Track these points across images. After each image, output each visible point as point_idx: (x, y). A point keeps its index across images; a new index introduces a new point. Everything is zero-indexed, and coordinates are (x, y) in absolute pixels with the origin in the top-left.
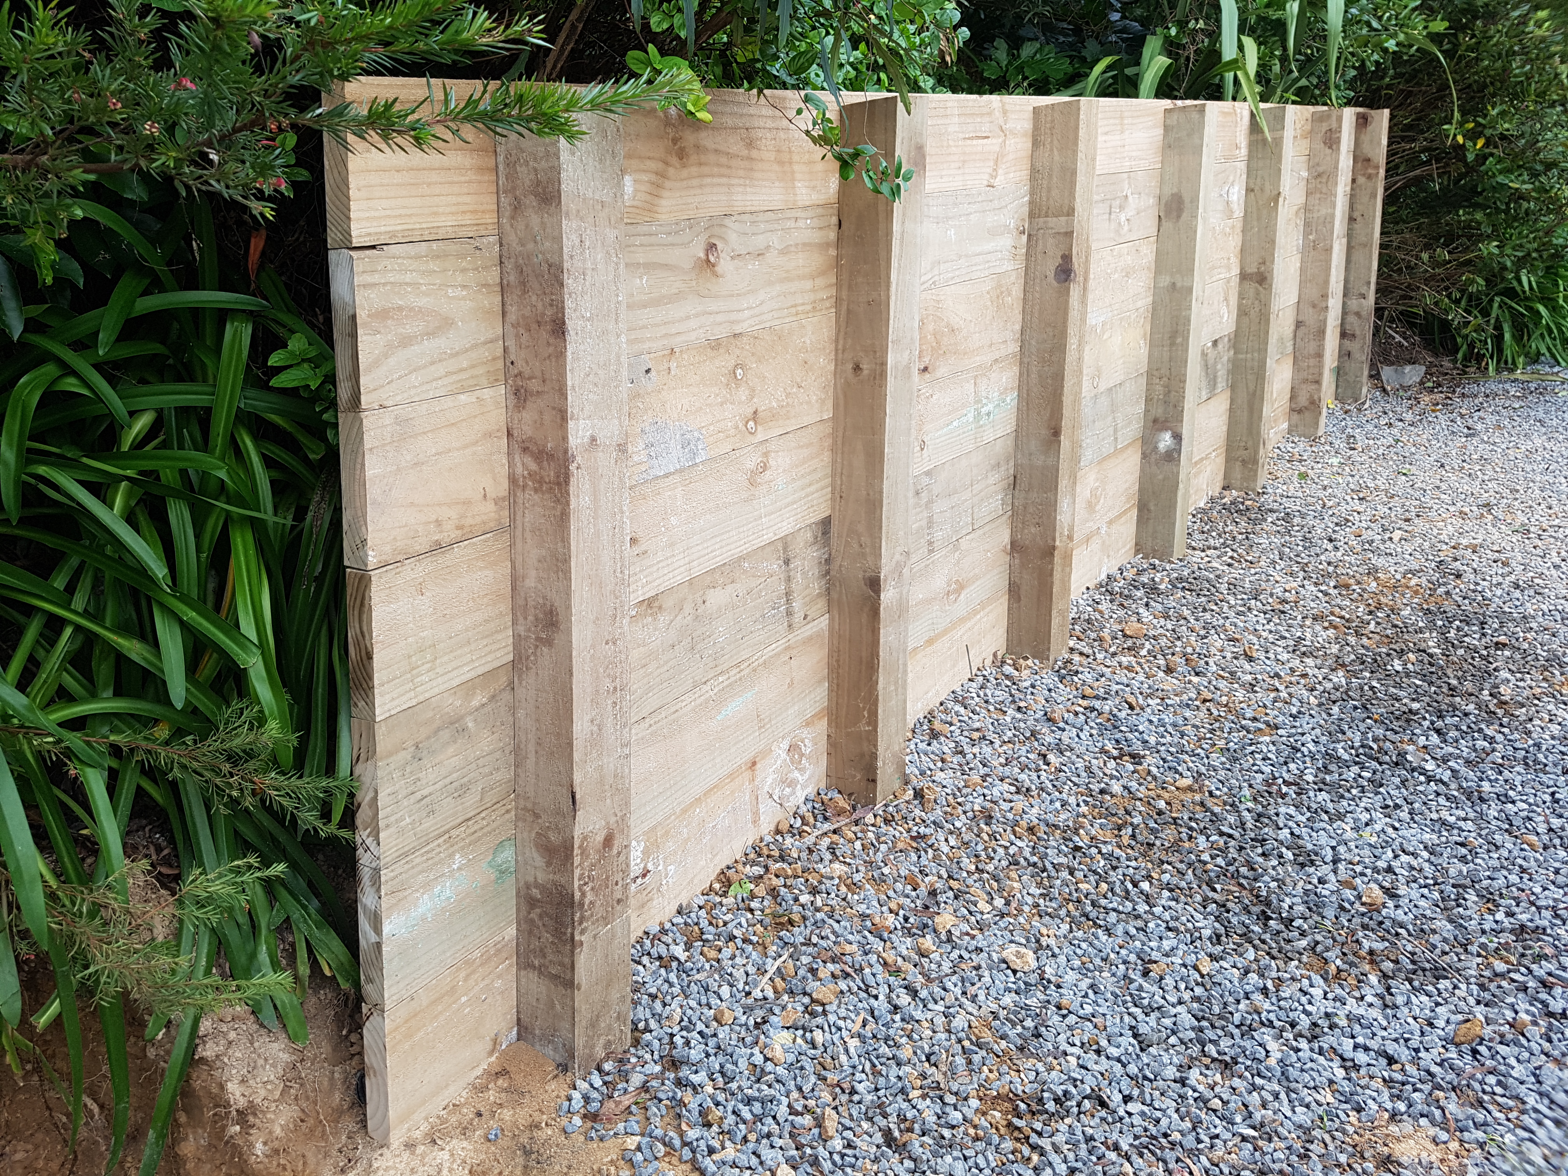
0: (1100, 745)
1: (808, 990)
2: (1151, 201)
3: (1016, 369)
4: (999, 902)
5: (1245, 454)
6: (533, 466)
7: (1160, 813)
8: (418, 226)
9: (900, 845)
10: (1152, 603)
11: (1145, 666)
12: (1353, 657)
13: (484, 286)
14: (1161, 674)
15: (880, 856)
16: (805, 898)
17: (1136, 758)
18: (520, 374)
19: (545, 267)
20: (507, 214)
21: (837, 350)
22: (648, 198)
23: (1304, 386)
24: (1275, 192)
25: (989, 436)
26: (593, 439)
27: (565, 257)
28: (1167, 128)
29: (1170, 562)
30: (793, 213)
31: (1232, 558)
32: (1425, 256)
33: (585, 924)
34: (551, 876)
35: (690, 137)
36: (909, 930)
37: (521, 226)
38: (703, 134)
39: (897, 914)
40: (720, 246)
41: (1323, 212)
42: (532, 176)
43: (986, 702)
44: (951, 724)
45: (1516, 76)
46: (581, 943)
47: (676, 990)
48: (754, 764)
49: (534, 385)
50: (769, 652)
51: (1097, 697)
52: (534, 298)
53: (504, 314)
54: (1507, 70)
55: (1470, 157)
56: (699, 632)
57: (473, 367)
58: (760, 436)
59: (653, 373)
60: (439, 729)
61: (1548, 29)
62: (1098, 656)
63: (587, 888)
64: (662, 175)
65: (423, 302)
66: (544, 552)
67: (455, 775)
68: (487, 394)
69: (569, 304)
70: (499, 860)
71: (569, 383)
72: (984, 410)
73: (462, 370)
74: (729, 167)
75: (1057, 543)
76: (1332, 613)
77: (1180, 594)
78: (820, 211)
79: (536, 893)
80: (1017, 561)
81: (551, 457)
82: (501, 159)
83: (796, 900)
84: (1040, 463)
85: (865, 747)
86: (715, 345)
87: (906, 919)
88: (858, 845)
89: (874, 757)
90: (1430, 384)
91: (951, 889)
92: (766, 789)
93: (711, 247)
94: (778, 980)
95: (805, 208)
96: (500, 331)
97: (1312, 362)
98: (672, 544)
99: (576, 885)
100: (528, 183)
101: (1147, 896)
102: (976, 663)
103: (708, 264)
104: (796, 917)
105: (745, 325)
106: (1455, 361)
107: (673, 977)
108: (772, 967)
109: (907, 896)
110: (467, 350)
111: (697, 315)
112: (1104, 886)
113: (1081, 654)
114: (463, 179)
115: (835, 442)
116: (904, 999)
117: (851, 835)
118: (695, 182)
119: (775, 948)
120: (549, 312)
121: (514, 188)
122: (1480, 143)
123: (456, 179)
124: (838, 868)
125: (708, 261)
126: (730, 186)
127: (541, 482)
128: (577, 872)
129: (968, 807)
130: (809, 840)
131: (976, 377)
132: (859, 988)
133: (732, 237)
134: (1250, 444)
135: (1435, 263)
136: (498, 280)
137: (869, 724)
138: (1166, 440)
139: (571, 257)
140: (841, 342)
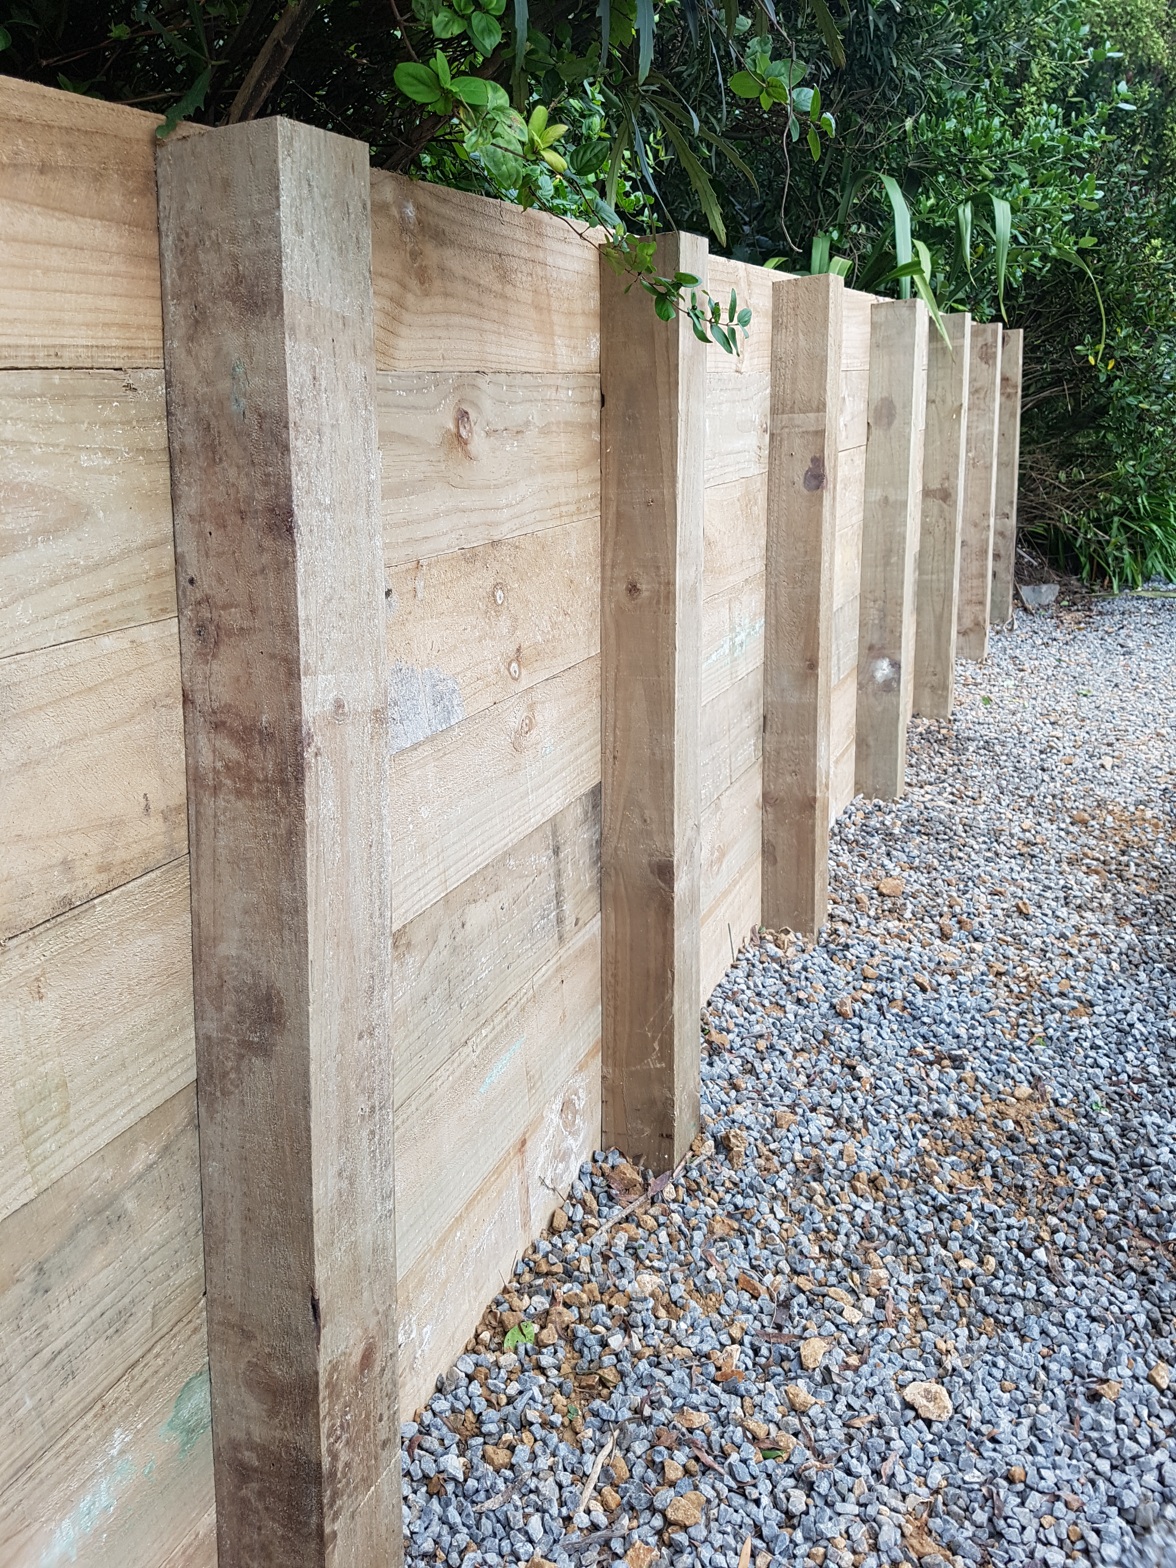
0: (907, 1044)
1: (658, 1505)
2: (863, 406)
3: (763, 590)
4: (869, 1304)
5: (934, 680)
6: (234, 753)
7: (1012, 1138)
8: (25, 341)
9: (719, 1230)
10: (894, 852)
11: (916, 931)
12: (1133, 908)
13: (142, 451)
14: (938, 942)
15: (697, 1252)
16: (616, 1341)
17: (958, 1062)
18: (207, 599)
19: (252, 419)
20: (181, 332)
21: (603, 566)
22: (382, 334)
23: (968, 608)
24: (957, 404)
25: (742, 671)
26: (339, 705)
27: (291, 402)
28: (874, 325)
29: (897, 803)
30: (551, 380)
31: (952, 794)
32: (1062, 476)
33: (339, 1503)
34: (278, 1434)
35: (432, 254)
36: (764, 1368)
37: (205, 350)
38: (449, 252)
39: (741, 1344)
40: (473, 415)
41: (982, 428)
42: (228, 268)
43: (759, 994)
44: (729, 1031)
45: (1139, 300)
46: (334, 1534)
47: (462, 1538)
48: (524, 1143)
49: (234, 618)
50: (539, 979)
51: (880, 978)
52: (232, 472)
53: (174, 500)
54: (1130, 294)
55: (1103, 378)
56: (457, 971)
57: (123, 588)
58: (524, 683)
59: (394, 596)
60: (77, 1228)
61: (1162, 257)
62: (861, 922)
63: (339, 1446)
64: (399, 303)
65: (35, 475)
66: (254, 897)
67: (108, 1300)
68: (148, 634)
69: (298, 481)
70: (185, 1413)
71: (301, 614)
72: (738, 640)
73: (105, 594)
74: (481, 305)
75: (818, 794)
76: (1085, 855)
77: (918, 840)
78: (581, 380)
79: (250, 1458)
80: (771, 817)
81: (268, 737)
82: (169, 241)
83: (604, 1344)
84: (794, 701)
85: (657, 1091)
86: (470, 556)
87: (756, 1351)
88: (663, 1236)
89: (670, 1103)
90: (1065, 603)
91: (801, 1290)
92: (538, 1173)
93: (463, 416)
94: (607, 1490)
95: (566, 374)
96: (168, 528)
97: (975, 582)
98: (423, 848)
99: (324, 1448)
100: (219, 279)
101: (1048, 1269)
102: (737, 945)
103: (459, 441)
104: (610, 1375)
105: (505, 529)
106: (1080, 580)
107: (453, 1515)
108: (594, 1466)
109: (748, 1311)
110: (113, 560)
111: (447, 513)
112: (992, 1261)
113: (844, 921)
114: (105, 268)
115: (604, 687)
116: (798, 1500)
117: (651, 1223)
118: (441, 319)
119: (589, 1432)
120: (261, 495)
121: (193, 290)
122: (1111, 364)
123: (92, 267)
124: (649, 1281)
125: (459, 436)
126: (482, 331)
127: (249, 779)
128: (325, 1427)
129: (786, 1157)
130: (600, 1239)
131: (730, 601)
132: (730, 1490)
133: (487, 404)
134: (938, 669)
135: (1073, 484)
136: (164, 443)
137: (661, 1059)
138: (883, 669)
139: (301, 402)
140: (609, 555)
